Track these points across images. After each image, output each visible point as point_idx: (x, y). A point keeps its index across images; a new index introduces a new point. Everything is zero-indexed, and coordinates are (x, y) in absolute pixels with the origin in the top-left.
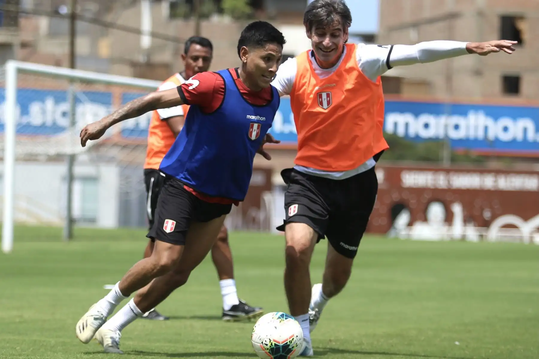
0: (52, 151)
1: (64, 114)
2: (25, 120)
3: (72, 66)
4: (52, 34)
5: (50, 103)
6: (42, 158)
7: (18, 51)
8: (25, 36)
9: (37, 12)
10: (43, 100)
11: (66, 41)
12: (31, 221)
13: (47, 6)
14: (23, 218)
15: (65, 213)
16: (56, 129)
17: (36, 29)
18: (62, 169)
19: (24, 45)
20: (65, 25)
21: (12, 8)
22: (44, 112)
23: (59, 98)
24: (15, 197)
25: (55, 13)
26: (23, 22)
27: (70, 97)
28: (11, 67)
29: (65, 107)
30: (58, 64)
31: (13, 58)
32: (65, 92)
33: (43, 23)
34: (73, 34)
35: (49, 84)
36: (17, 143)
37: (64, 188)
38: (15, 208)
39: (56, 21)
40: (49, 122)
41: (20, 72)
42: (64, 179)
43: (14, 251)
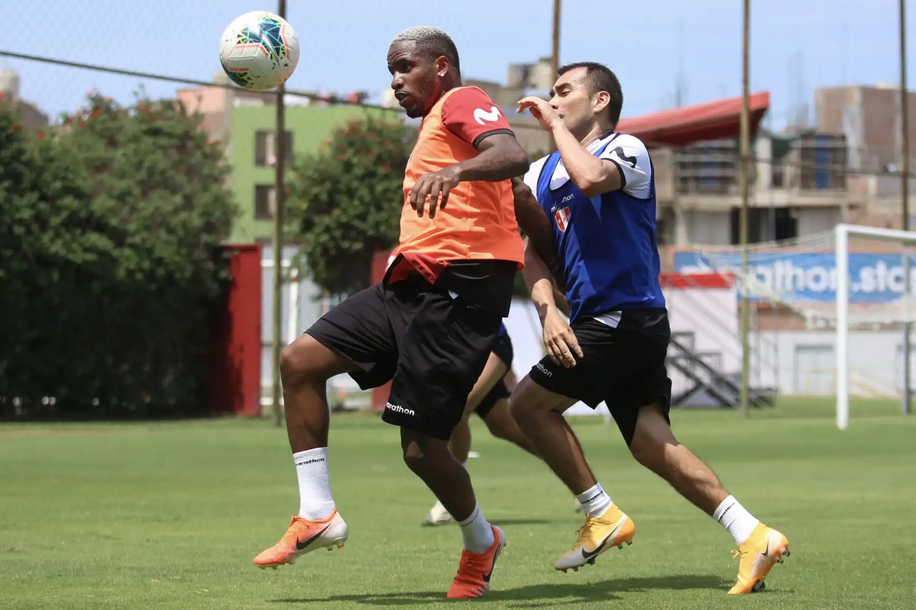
0: (888, 319)
1: (898, 279)
2: (856, 287)
3: (906, 228)
4: (882, 194)
5: (881, 268)
6: (877, 327)
7: (846, 213)
8: (854, 197)
9: (865, 172)
10: (874, 266)
11: (899, 200)
12: (866, 395)
13: (875, 164)
14: (857, 391)
15: (902, 386)
16: (889, 295)
17: (865, 189)
18: (898, 338)
19: (852, 207)
20: (897, 183)
21: (838, 167)
22: (876, 277)
23: (892, 261)
24: (849, 370)
25: (884, 171)
26: (850, 182)
27: (904, 260)
28: (842, 231)
29: (899, 271)
30: (889, 226)
31: (841, 221)
32: (899, 255)
33: (872, 183)
34: (905, 193)
35: (883, 248)
36: (850, 311)
37: (902, 358)
38: (849, 382)
39: (886, 180)
40: (882, 287)
41: (851, 235)
42: (899, 348)
43: (849, 427)
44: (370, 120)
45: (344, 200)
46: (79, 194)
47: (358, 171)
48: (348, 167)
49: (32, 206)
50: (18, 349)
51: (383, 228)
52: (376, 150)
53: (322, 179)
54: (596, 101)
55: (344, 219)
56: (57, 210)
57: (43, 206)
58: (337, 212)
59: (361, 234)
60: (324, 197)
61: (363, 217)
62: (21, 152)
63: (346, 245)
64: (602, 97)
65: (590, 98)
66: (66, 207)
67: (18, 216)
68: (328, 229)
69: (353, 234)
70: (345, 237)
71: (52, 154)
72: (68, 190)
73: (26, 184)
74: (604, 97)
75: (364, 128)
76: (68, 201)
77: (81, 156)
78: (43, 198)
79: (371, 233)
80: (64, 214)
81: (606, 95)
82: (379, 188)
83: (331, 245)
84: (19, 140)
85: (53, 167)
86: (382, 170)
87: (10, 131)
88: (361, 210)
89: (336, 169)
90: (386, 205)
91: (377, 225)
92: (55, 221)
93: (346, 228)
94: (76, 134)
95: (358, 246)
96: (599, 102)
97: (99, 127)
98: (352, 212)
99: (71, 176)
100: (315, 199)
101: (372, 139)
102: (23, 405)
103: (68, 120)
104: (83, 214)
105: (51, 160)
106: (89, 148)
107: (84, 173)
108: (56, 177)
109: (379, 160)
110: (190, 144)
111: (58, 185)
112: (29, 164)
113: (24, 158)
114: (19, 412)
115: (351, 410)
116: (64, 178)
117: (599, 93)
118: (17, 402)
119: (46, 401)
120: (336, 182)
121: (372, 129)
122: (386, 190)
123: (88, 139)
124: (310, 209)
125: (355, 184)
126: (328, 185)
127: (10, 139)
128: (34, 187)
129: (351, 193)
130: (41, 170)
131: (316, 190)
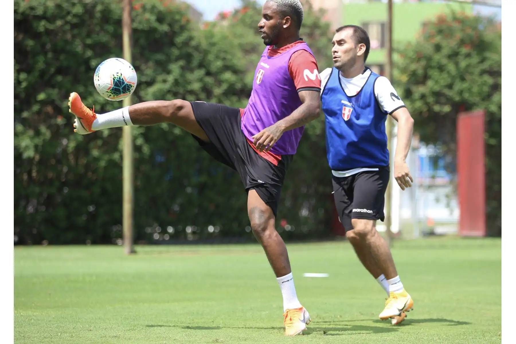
44: (453, 13)
45: (434, 73)
46: (235, 71)
47: (446, 51)
48: (438, 48)
49: (201, 80)
50: (189, 190)
51: (466, 95)
52: (459, 35)
53: (419, 57)
54: (358, 50)
55: (437, 88)
56: (219, 83)
57: (209, 80)
58: (430, 83)
59: (449, 101)
60: (420, 72)
61: (450, 86)
62: (191, 38)
63: (437, 108)
64: (361, 47)
65: (356, 47)
66: (226, 81)
67: (189, 88)
68: (423, 97)
69: (443, 100)
70: (437, 102)
71: (215, 40)
72: (227, 68)
73: (195, 62)
74: (362, 47)
75: (449, 18)
76: (228, 76)
77: (236, 42)
78: (208, 73)
79: (457, 98)
80: (225, 86)
81: (364, 47)
82: (463, 64)
83: (425, 109)
84: (189, 30)
85: (215, 50)
86: (464, 50)
87: (183, 22)
88: (449, 81)
89: (428, 49)
90: (468, 77)
91: (461, 93)
92: (217, 91)
93: (437, 95)
94: (232, 26)
95: (447, 109)
96: (360, 50)
97: (248, 20)
98: (443, 83)
99: (229, 57)
100: (414, 74)
101: (456, 25)
102: (194, 233)
103: (223, 16)
104: (239, 86)
105: (213, 44)
106: (241, 36)
107: (239, 54)
108: (217, 57)
109: (462, 43)
110: (317, 32)
111: (219, 64)
112: (197, 48)
113: (193, 43)
114: (190, 237)
115: (441, 235)
116: (224, 59)
117: (360, 45)
118: (189, 230)
119: (211, 229)
120: (429, 59)
121: (456, 19)
122: (468, 66)
123: (240, 30)
124: (409, 82)
125: (444, 61)
126: (423, 63)
127: (183, 28)
128: (201, 65)
129: (441, 68)
130: (206, 53)
131: (413, 67)
